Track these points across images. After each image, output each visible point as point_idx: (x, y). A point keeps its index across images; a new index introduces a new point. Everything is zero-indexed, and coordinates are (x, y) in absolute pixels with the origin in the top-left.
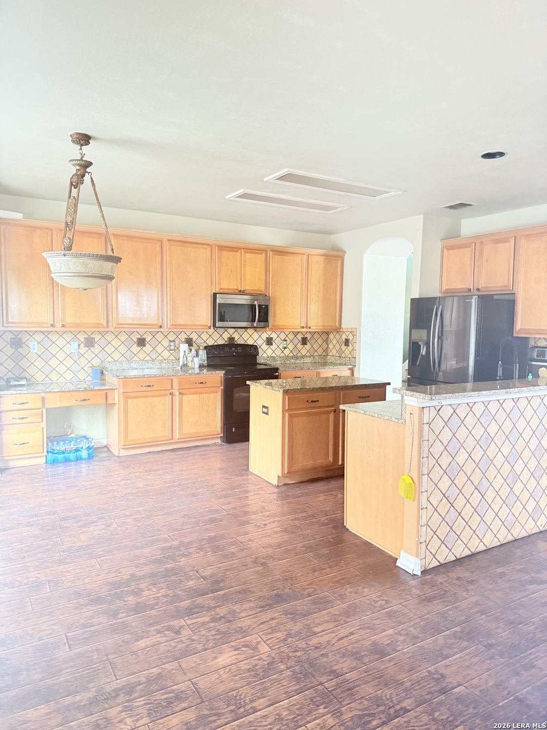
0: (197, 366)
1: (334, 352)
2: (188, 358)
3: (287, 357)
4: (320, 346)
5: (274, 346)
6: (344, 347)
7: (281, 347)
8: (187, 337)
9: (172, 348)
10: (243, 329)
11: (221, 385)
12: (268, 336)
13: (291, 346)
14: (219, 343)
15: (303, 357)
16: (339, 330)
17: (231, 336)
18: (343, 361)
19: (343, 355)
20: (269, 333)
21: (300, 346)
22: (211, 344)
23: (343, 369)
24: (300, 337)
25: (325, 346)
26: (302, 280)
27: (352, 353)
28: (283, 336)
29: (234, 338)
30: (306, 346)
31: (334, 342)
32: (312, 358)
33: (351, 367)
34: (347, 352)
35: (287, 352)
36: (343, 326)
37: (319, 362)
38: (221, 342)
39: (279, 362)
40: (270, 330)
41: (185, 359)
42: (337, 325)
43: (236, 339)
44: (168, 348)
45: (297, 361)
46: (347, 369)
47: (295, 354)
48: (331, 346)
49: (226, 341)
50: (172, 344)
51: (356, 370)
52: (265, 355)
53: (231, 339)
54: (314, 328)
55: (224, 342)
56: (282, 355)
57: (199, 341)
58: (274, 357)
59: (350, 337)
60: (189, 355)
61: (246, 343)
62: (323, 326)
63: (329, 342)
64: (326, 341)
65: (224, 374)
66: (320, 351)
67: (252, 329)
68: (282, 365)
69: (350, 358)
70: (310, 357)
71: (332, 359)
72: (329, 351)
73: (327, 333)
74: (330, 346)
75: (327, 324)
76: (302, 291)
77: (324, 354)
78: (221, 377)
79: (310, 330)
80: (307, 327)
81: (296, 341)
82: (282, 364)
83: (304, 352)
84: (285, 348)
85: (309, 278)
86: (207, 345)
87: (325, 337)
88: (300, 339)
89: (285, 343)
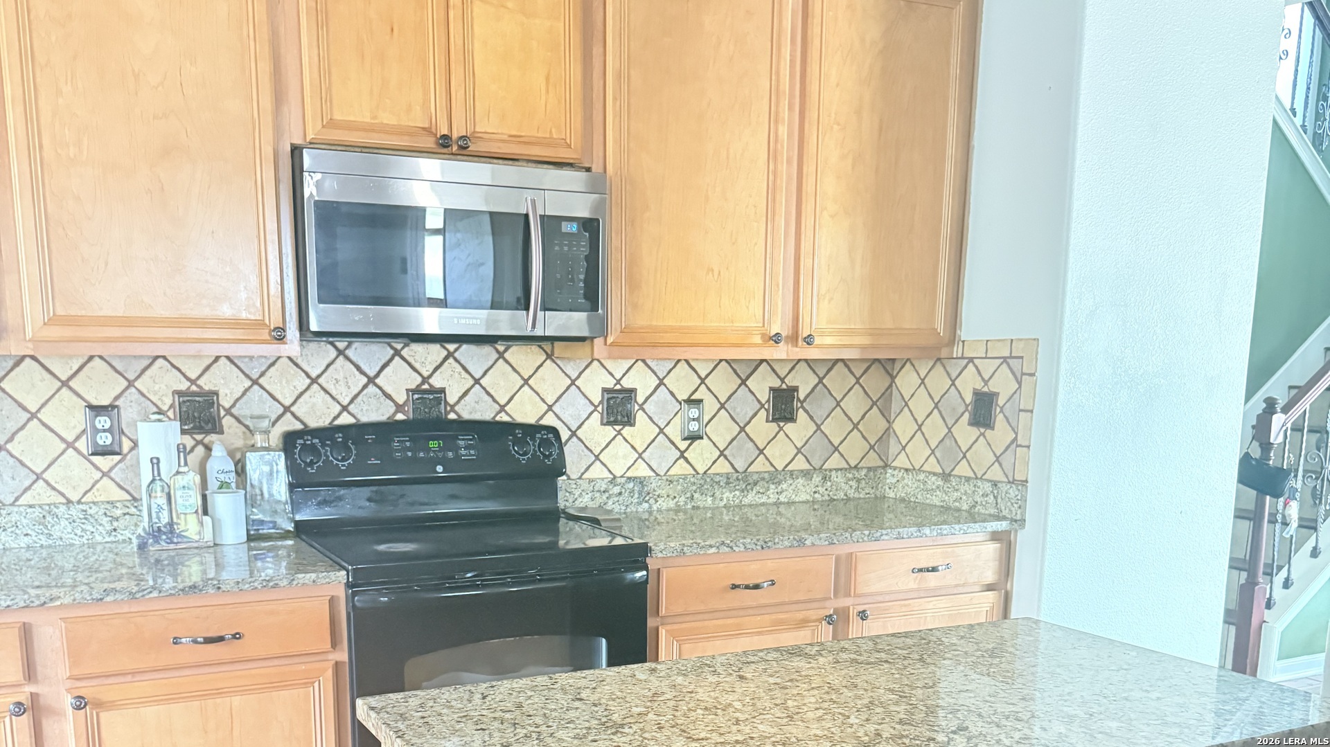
0: (234, 534)
1: (918, 453)
2: (178, 495)
3: (706, 481)
4: (856, 426)
5: (641, 431)
6: (965, 433)
7: (674, 431)
8: (184, 385)
9: (105, 439)
10: (487, 350)
11: (334, 644)
12: (610, 383)
13: (722, 430)
14: (364, 419)
15: (775, 477)
16: (944, 353)
17: (425, 380)
18: (960, 497)
19: (963, 469)
20: (618, 368)
21: (762, 428)
22: (317, 421)
23: (967, 538)
24: (762, 384)
25: (876, 422)
26: (775, 93)
27: (1007, 460)
28: (682, 383)
29: (443, 391)
30: (789, 427)
31: (921, 405)
32: (817, 479)
33: (1002, 526)
34: (982, 455)
35: (701, 455)
36: (964, 334)
37: (847, 500)
38: (373, 411)
39: (664, 504)
40: (618, 351)
41: (162, 501)
42: (940, 326)
43: (451, 399)
44: (82, 445)
45: (751, 498)
46: (980, 537)
47: (740, 466)
48: (903, 426)
49: (399, 408)
50: (103, 422)
51: (1023, 539)
52: (597, 472)
53: (426, 396)
54: (829, 340)
55: (393, 409)
56: (681, 468)
57: (257, 404)
58: (641, 481)
59: (1002, 385)
60: (181, 481)
61: (503, 418)
62: (873, 332)
63: (895, 406)
64: (883, 403)
65: (349, 585)
66: (854, 449)
67: (534, 348)
68: (681, 516)
69: (995, 484)
70: (806, 474)
71: (908, 486)
72: (894, 448)
73: (889, 367)
74: (897, 426)
75: (889, 325)
76: (773, 155)
77: (873, 460)
78: (332, 601)
79: (812, 353)
80: (793, 338)
81: (744, 406)
82: (677, 510)
83: (780, 454)
84: (693, 438)
85: (813, 88)
86: (299, 426)
87: (875, 382)
88: (764, 396)
89: (694, 413)
